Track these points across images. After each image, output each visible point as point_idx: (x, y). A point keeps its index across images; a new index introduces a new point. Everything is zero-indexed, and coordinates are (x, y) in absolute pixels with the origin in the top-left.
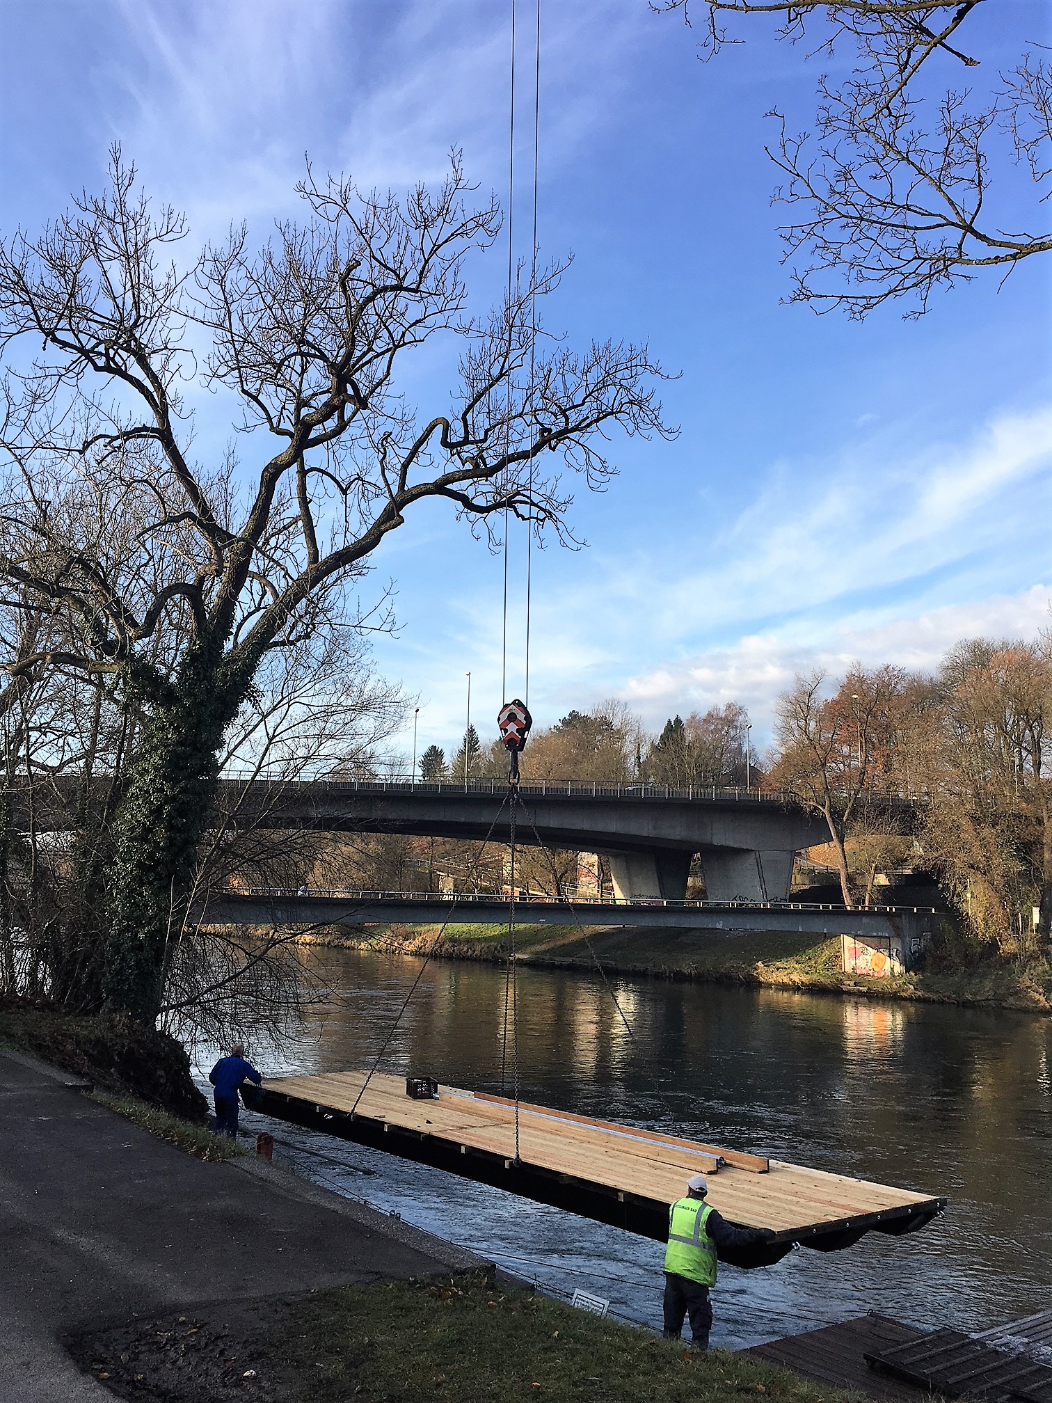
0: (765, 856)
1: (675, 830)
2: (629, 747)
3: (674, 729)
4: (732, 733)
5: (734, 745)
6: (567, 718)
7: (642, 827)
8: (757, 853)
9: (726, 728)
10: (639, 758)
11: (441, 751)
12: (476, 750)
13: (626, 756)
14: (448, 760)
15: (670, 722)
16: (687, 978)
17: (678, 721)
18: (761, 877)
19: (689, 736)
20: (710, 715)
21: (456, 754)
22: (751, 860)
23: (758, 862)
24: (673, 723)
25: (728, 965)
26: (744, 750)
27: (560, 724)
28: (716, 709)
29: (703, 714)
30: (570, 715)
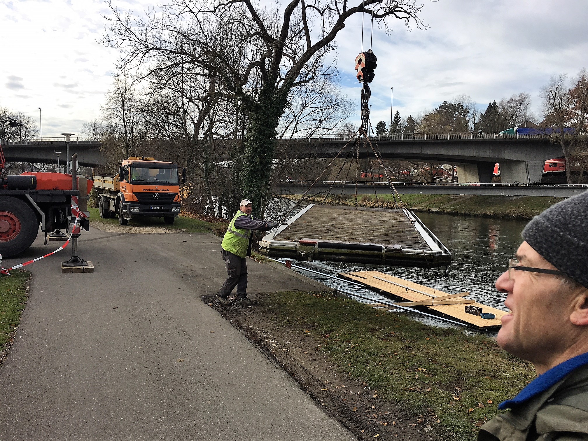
0: (530, 164)
1: (486, 154)
2: (469, 117)
3: (492, 108)
4: (522, 107)
5: (522, 113)
6: (442, 105)
7: (471, 153)
8: (526, 162)
9: (519, 105)
10: (474, 121)
11: (385, 123)
12: (399, 122)
13: (468, 121)
14: (388, 127)
15: (490, 104)
16: (490, 217)
17: (494, 103)
18: (528, 173)
19: (500, 110)
20: (511, 100)
21: (390, 124)
22: (523, 166)
23: (527, 166)
24: (492, 104)
25: (508, 211)
26: (527, 115)
27: (438, 108)
28: (515, 96)
29: (508, 99)
30: (443, 103)
